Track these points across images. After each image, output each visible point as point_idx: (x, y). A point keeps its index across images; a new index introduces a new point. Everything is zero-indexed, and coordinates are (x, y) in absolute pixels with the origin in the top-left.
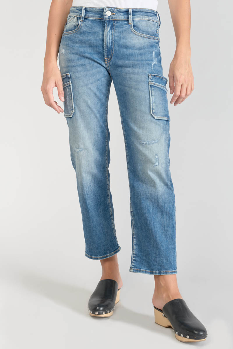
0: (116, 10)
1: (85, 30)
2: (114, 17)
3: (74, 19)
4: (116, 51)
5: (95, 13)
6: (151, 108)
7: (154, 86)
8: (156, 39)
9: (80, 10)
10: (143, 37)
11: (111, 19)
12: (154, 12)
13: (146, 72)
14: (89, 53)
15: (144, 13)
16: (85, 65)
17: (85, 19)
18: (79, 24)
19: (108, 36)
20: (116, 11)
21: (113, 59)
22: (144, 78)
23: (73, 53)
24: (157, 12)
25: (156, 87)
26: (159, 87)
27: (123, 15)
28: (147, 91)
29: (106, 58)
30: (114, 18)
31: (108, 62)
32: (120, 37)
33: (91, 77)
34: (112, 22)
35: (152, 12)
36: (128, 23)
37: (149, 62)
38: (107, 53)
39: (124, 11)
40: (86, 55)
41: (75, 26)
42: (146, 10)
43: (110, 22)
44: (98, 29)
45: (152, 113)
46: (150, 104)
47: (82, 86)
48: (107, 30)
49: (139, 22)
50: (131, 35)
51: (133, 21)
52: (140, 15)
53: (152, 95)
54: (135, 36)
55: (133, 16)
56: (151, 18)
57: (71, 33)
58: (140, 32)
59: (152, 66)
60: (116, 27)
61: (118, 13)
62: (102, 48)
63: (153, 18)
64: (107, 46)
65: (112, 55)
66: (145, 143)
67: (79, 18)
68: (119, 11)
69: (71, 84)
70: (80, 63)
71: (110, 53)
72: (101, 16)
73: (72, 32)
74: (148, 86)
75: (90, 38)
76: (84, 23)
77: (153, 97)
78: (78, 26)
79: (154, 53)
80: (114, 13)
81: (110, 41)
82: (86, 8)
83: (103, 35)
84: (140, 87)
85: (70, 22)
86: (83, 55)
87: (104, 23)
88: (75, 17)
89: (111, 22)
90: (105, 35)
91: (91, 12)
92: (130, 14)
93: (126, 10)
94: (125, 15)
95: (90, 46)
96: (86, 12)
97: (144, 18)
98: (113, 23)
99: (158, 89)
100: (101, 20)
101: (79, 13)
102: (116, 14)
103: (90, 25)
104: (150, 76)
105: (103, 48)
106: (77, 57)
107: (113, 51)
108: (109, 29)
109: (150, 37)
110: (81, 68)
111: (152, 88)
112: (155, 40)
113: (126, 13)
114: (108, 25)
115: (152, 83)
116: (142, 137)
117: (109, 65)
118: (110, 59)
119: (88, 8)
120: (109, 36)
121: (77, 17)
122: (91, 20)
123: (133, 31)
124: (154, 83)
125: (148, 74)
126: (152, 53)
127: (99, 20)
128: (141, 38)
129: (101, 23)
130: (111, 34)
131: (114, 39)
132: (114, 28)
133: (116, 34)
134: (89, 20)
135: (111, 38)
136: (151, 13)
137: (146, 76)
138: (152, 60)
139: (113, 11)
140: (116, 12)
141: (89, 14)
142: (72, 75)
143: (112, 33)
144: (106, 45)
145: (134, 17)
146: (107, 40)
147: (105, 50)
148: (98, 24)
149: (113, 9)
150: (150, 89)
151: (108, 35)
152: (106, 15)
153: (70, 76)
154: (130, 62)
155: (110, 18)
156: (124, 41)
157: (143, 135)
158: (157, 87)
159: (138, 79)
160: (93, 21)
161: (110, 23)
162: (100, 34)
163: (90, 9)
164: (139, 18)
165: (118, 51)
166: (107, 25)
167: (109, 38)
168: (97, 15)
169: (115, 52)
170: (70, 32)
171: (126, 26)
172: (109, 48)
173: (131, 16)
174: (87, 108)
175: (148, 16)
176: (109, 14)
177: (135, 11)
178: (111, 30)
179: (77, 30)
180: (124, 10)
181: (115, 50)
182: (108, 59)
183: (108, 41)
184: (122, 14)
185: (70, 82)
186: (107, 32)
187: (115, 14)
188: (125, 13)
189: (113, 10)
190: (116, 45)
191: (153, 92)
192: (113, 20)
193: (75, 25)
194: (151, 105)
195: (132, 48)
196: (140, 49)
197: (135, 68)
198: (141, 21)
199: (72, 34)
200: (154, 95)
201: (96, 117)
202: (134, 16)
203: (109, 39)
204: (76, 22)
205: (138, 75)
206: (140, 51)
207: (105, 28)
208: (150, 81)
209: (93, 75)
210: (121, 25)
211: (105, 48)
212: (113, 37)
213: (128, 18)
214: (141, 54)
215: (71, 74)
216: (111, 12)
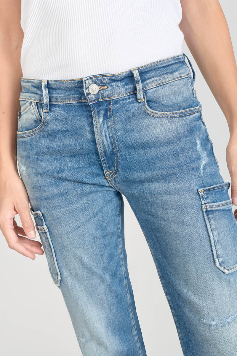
0: (106, 80)
1: (55, 127)
2: (106, 93)
3: (32, 107)
4: (124, 157)
5: (67, 91)
6: (215, 255)
7: (213, 211)
8: (196, 110)
9: (39, 87)
10: (171, 118)
11: (102, 98)
12: (180, 59)
13: (192, 185)
14: (71, 170)
15: (161, 69)
16: (66, 194)
17: (51, 105)
18: (41, 117)
19: (103, 133)
20: (108, 81)
21: (121, 172)
22: (190, 199)
23: (40, 174)
24: (184, 55)
25: (216, 210)
26: (222, 208)
27: (124, 86)
28: (200, 223)
29: (107, 172)
30: (107, 95)
31: (113, 178)
32: (126, 131)
33: (81, 214)
34: (105, 105)
35: (177, 61)
36: (137, 99)
37: (194, 165)
38: (108, 163)
39: (123, 78)
40: (66, 175)
41: (36, 121)
42: (165, 63)
43: (100, 106)
44: (81, 123)
45: (218, 265)
46: (211, 247)
47: (67, 233)
48: (99, 122)
49: (156, 90)
50: (148, 121)
51: (145, 92)
52: (156, 76)
53: (212, 230)
54: (155, 121)
55: (142, 82)
56: (176, 74)
57: (31, 135)
58: (164, 109)
59: (202, 171)
60: (114, 112)
61: (112, 84)
62: (95, 154)
63: (181, 71)
64: (105, 152)
65: (117, 165)
66: (213, 323)
67: (40, 105)
68: (114, 79)
69: (47, 231)
70: (56, 191)
71: (113, 162)
72: (80, 96)
73: (32, 132)
74: (201, 214)
75: (69, 141)
76: (51, 114)
77: (214, 233)
78: (40, 120)
79: (198, 142)
80: (104, 86)
81: (107, 142)
82: (48, 82)
83: (93, 132)
84: (187, 219)
85: (26, 112)
86: (60, 175)
87: (89, 109)
88: (33, 104)
89: (103, 105)
90: (96, 133)
91: (59, 89)
92: (138, 82)
93: (127, 74)
94: (126, 85)
95: (71, 156)
96: (51, 90)
97: (164, 81)
98: (107, 106)
99: (221, 213)
100: (81, 102)
101: (39, 94)
102: (110, 88)
103: (63, 117)
104: (201, 194)
105: (97, 154)
106: (48, 180)
107: (117, 157)
108: (101, 120)
109: (184, 112)
110: (60, 201)
111: (211, 216)
112: (195, 115)
113: (129, 79)
114: (99, 113)
115: (207, 205)
116: (206, 313)
117: (115, 182)
118: (116, 173)
119: (53, 82)
120: (105, 133)
121: (37, 103)
122: (63, 106)
123: (148, 112)
124: (211, 204)
125: (198, 190)
126: (196, 144)
127: (78, 104)
128: (167, 121)
129: (84, 108)
130: (108, 128)
131: (114, 136)
132: (110, 116)
133: (118, 126)
134: (59, 107)
135: (109, 135)
136: (175, 63)
137: (194, 195)
138: (198, 158)
139: (102, 83)
140: (109, 83)
141: (57, 95)
142: (45, 215)
143: (109, 125)
144: (102, 150)
145: (145, 85)
146: (103, 141)
147: (103, 159)
148: (78, 112)
149: (101, 78)
150: (206, 218)
151: (101, 131)
152: (90, 94)
153: (43, 215)
154: (157, 172)
155: (99, 98)
156: (136, 135)
157: (207, 308)
158: (218, 210)
159: (180, 204)
160: (67, 107)
161: (101, 108)
162: (86, 131)
163: (55, 84)
164: (154, 84)
165: (128, 156)
166: (96, 112)
167: (106, 137)
168: (73, 94)
169: (122, 160)
170: (28, 133)
171: (133, 107)
172: (109, 155)
173: (139, 86)
174: (83, 269)
175: (171, 73)
176: (93, 89)
177: (143, 71)
178: (105, 121)
179: (42, 129)
180: (123, 75)
181: (122, 155)
182: (111, 173)
183: (105, 142)
184: (120, 84)
185: (45, 227)
186: (99, 126)
187: (108, 87)
188: (126, 80)
189: (101, 80)
190: (122, 145)
191: (212, 224)
192: (105, 99)
193: (36, 119)
194: (214, 249)
195: (154, 145)
196: (170, 143)
197: (169, 181)
198: (160, 87)
199: (33, 137)
200: (216, 229)
201: (103, 281)
202: (145, 82)
203: (105, 139)
204: (36, 113)
205: (177, 194)
206: (172, 147)
207: (94, 118)
208: (203, 202)
209: (85, 209)
210: (124, 105)
211: (100, 156)
212: (113, 132)
213: (135, 89)
214: (175, 154)
215: (44, 213)
216: (98, 85)
